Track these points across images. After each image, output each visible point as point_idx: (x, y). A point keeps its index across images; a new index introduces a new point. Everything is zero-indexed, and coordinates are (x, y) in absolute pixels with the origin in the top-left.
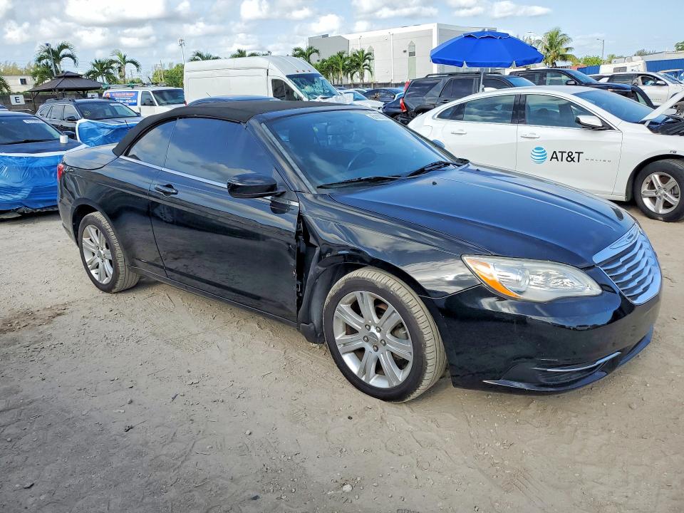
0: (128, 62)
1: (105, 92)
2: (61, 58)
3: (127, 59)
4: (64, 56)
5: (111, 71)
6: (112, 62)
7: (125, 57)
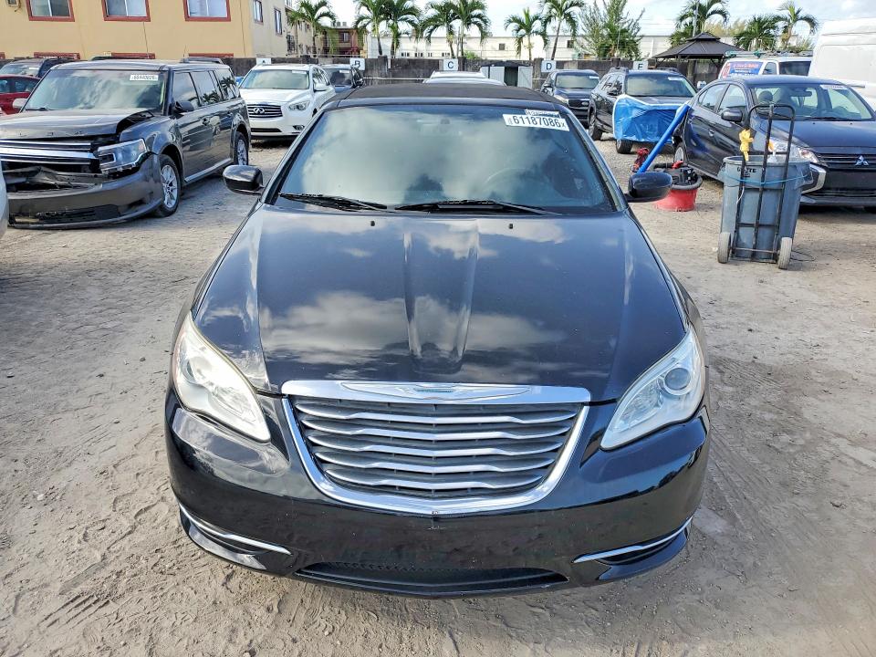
0: (802, 19)
1: (728, 61)
2: (709, 15)
3: (800, 15)
4: (713, 12)
5: (772, 32)
6: (778, 19)
7: (798, 12)
